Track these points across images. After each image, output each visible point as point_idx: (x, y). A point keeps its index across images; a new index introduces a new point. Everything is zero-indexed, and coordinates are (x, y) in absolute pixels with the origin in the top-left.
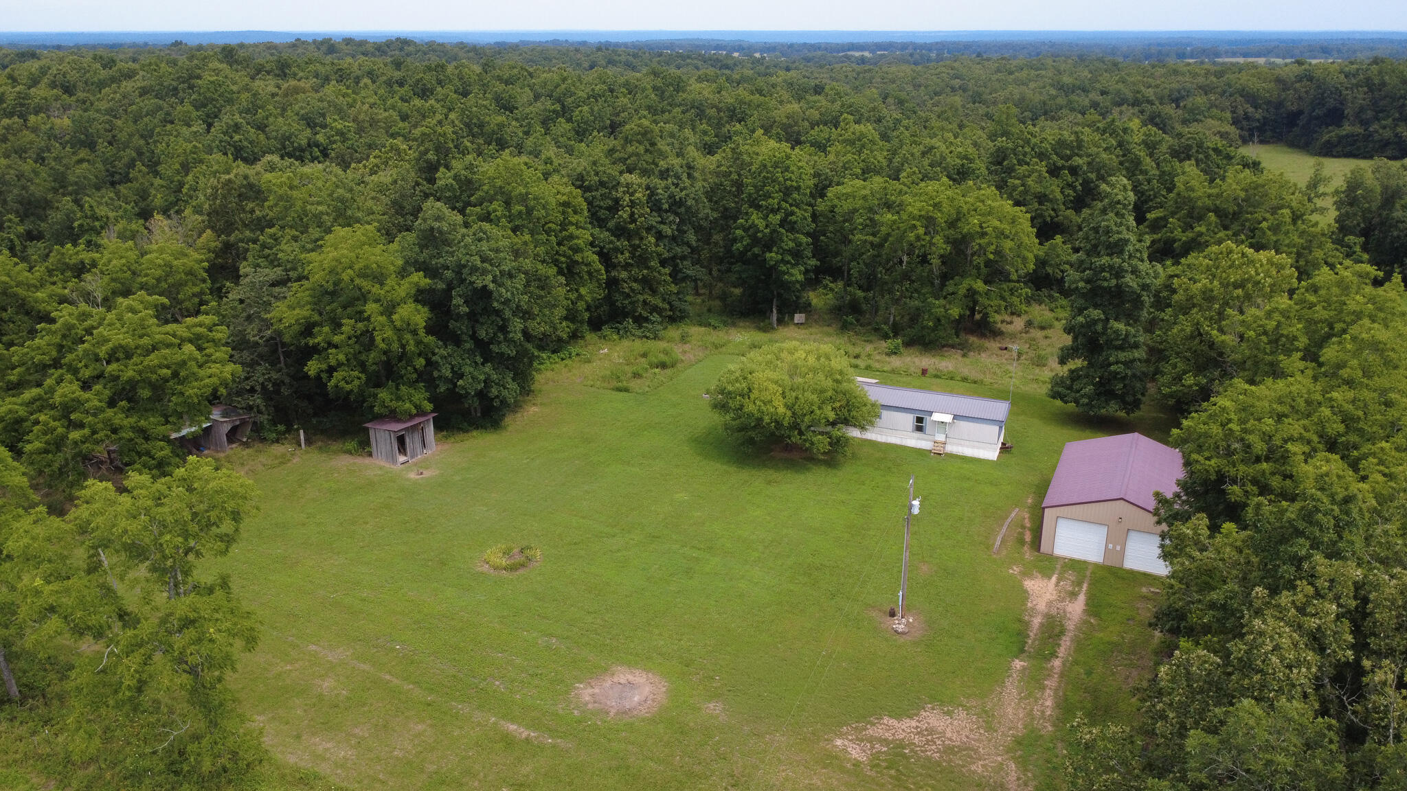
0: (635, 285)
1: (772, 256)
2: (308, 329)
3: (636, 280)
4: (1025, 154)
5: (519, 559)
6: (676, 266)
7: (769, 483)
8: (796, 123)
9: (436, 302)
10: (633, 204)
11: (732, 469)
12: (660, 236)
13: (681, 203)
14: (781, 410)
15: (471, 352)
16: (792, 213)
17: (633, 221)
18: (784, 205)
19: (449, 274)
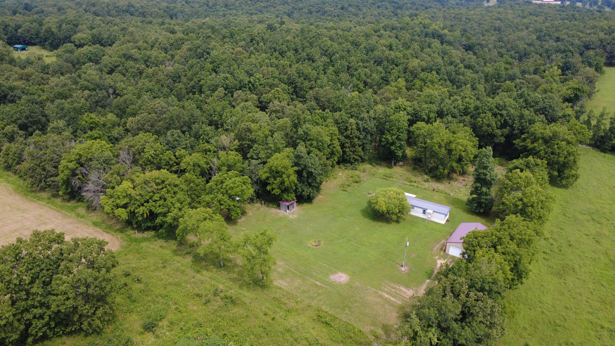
0: (351, 153)
1: (393, 148)
2: (268, 178)
3: (351, 151)
4: (485, 109)
5: (318, 243)
6: (364, 146)
7: (380, 226)
10: (352, 129)
11: (371, 221)
12: (359, 138)
13: (367, 129)
14: (384, 209)
15: (306, 185)
16: (400, 135)
17: (351, 134)
18: (398, 133)
19: (303, 166)
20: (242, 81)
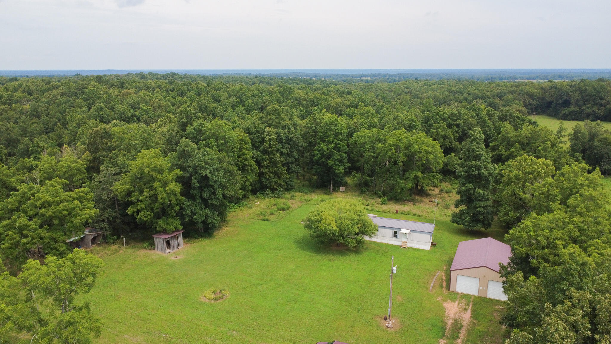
0: (271, 175)
1: (330, 162)
2: (129, 194)
3: (271, 173)
4: (437, 119)
5: (220, 295)
6: (289, 167)
7: (330, 260)
8: (340, 107)
9: (185, 182)
10: (270, 140)
11: (314, 254)
12: (282, 154)
13: (291, 140)
14: (335, 228)
15: (200, 203)
16: (339, 144)
17: (270, 147)
18: (335, 140)
19: (191, 170)
20: (123, 113)
